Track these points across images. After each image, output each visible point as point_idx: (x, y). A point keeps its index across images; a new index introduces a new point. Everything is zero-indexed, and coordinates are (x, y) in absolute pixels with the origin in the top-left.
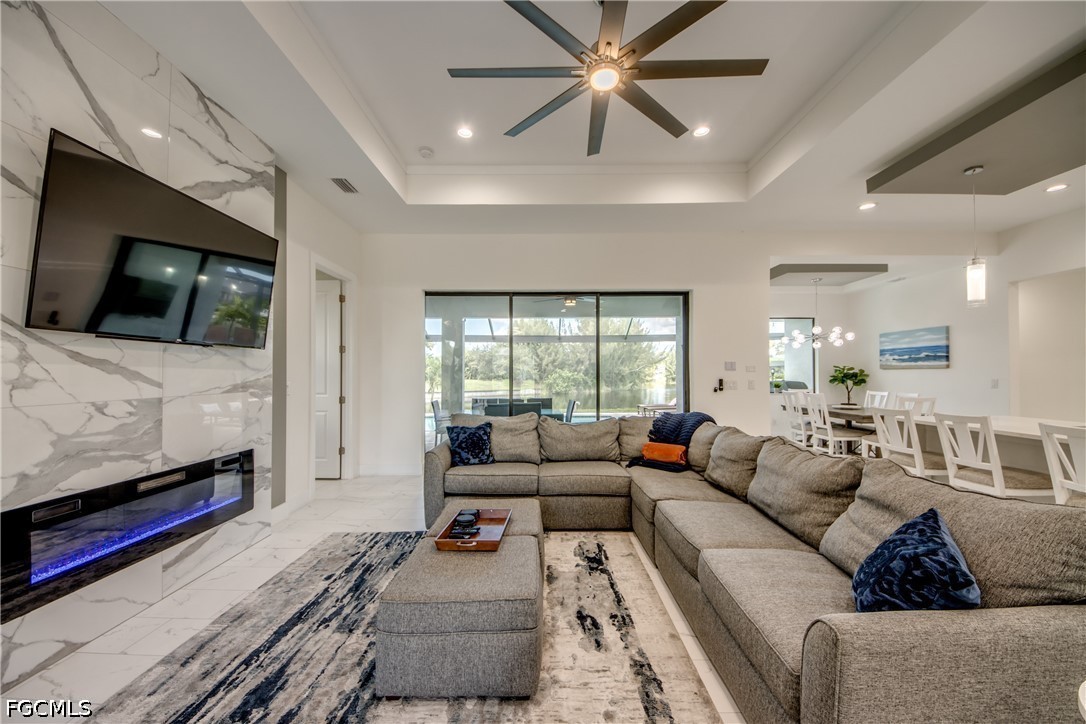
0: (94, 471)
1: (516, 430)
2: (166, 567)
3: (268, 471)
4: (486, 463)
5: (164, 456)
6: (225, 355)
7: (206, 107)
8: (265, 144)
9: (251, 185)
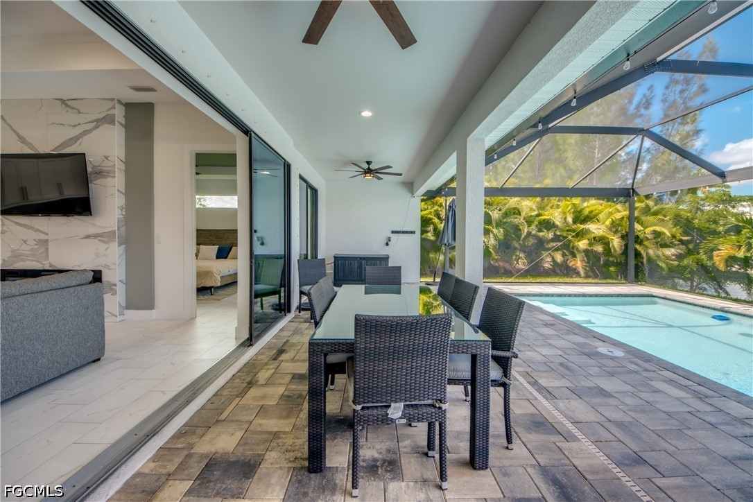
0: (24, 263)
3: (115, 285)
5: (49, 263)
7: (67, 105)
8: (107, 99)
9: (96, 127)
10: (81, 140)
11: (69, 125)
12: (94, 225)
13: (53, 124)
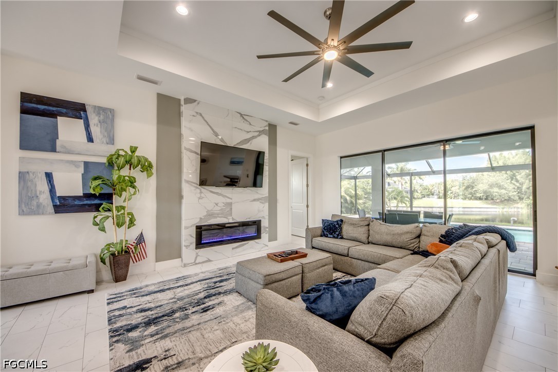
0: (215, 219)
1: (356, 225)
2: (233, 249)
3: (267, 228)
4: (337, 238)
5: (232, 218)
7: (243, 118)
8: (264, 120)
9: (259, 135)
10: (251, 141)
11: (245, 131)
12: (257, 193)
13: (235, 128)
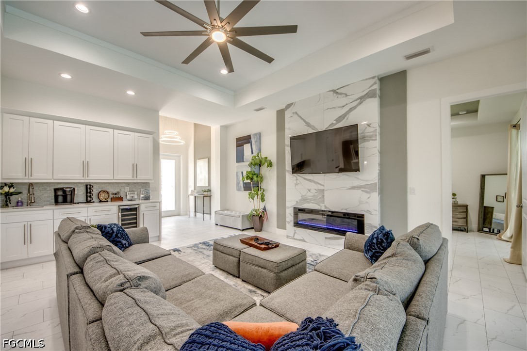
0: (308, 204)
2: (326, 238)
3: (375, 227)
5: (325, 206)
6: (348, 175)
7: (337, 93)
9: (360, 103)
10: (347, 116)
11: (339, 107)
13: (327, 109)
